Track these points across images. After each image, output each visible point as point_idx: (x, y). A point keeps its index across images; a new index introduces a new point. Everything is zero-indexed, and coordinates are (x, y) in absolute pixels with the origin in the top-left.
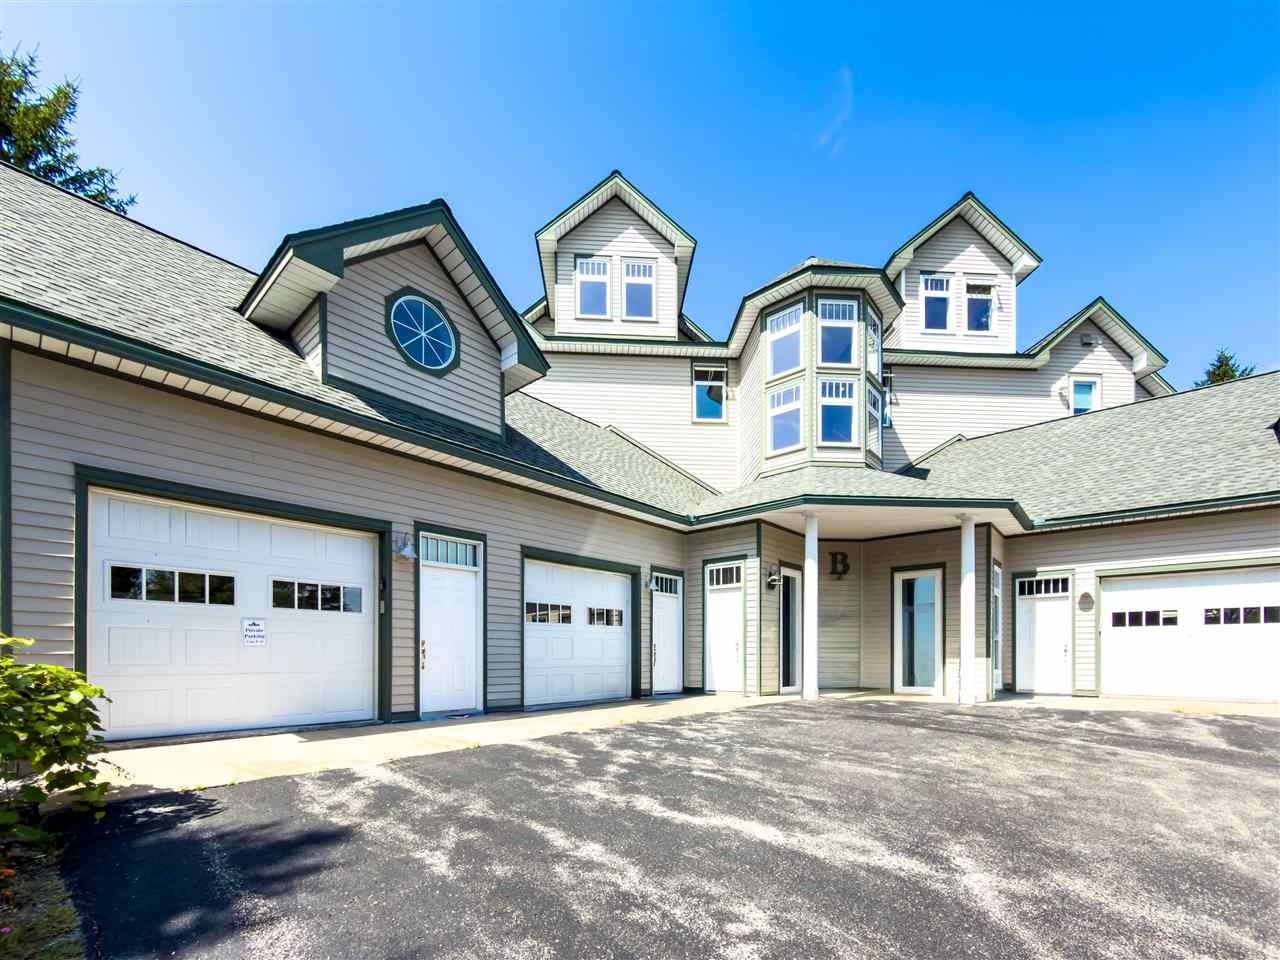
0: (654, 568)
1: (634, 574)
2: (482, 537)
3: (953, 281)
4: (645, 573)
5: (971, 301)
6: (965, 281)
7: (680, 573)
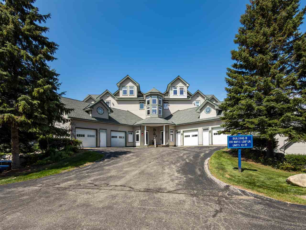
0: (128, 131)
1: (126, 132)
2: (106, 130)
3: (178, 87)
4: (127, 132)
5: (180, 90)
6: (179, 88)
7: (133, 132)
